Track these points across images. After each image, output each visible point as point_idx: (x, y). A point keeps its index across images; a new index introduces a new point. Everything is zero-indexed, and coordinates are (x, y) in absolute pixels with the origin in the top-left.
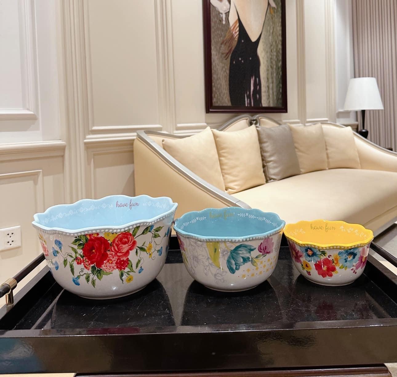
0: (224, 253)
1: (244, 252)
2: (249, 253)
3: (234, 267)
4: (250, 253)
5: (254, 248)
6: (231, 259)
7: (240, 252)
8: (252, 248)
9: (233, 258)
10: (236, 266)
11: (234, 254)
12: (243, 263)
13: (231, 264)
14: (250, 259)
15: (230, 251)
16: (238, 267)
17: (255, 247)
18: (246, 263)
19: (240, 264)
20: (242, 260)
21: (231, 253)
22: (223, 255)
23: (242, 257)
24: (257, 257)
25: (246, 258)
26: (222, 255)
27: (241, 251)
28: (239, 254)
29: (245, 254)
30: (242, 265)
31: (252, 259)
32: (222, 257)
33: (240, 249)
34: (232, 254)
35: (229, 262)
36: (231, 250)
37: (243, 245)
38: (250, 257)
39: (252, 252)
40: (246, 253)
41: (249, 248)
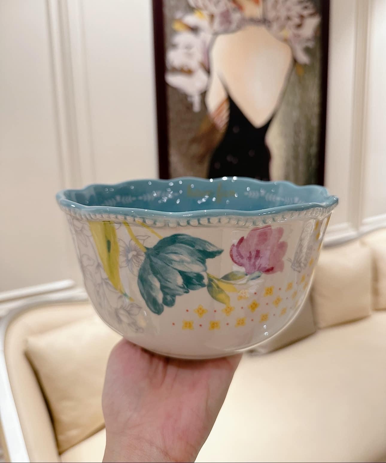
0: (130, 255)
1: (186, 258)
2: (200, 263)
3: (160, 297)
4: (203, 262)
5: (215, 249)
6: (149, 274)
7: (174, 257)
8: (211, 249)
9: (156, 273)
10: (165, 294)
11: (155, 260)
12: (184, 288)
13: (151, 286)
14: (206, 281)
15: (145, 250)
16: (169, 298)
17: (219, 247)
18: (193, 289)
19: (177, 290)
20: (180, 281)
21: (148, 256)
22: (128, 261)
23: (182, 273)
24: (226, 278)
25: (191, 275)
26: (125, 259)
27: (175, 253)
28: (171, 261)
29: (189, 263)
30: (180, 295)
31: (210, 280)
32: (124, 264)
33: (172, 248)
34: (151, 261)
35: (143, 280)
36: (147, 249)
37: (179, 237)
38: (204, 274)
39: (209, 261)
40: (192, 262)
41: (201, 249)
